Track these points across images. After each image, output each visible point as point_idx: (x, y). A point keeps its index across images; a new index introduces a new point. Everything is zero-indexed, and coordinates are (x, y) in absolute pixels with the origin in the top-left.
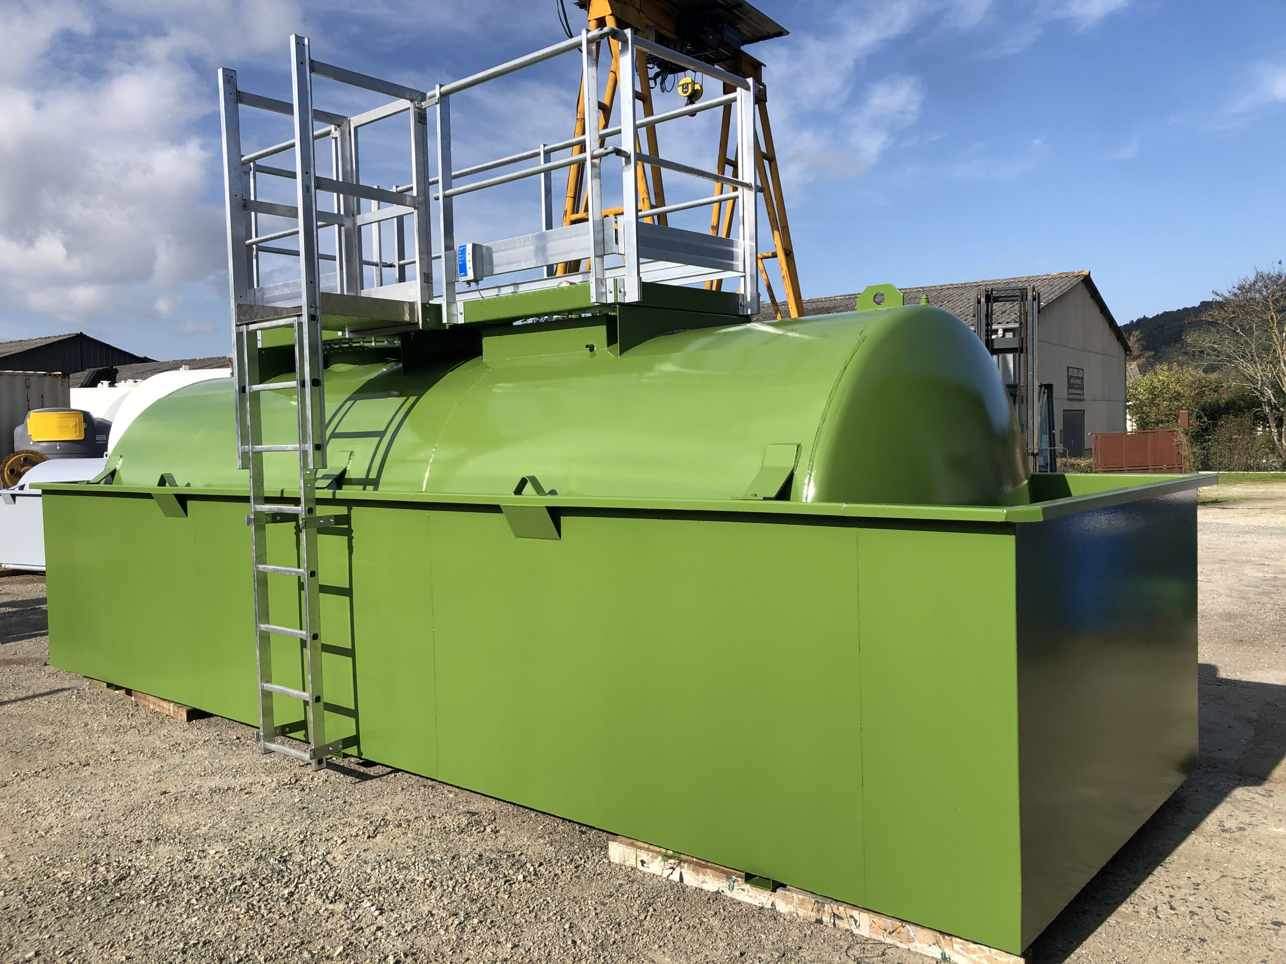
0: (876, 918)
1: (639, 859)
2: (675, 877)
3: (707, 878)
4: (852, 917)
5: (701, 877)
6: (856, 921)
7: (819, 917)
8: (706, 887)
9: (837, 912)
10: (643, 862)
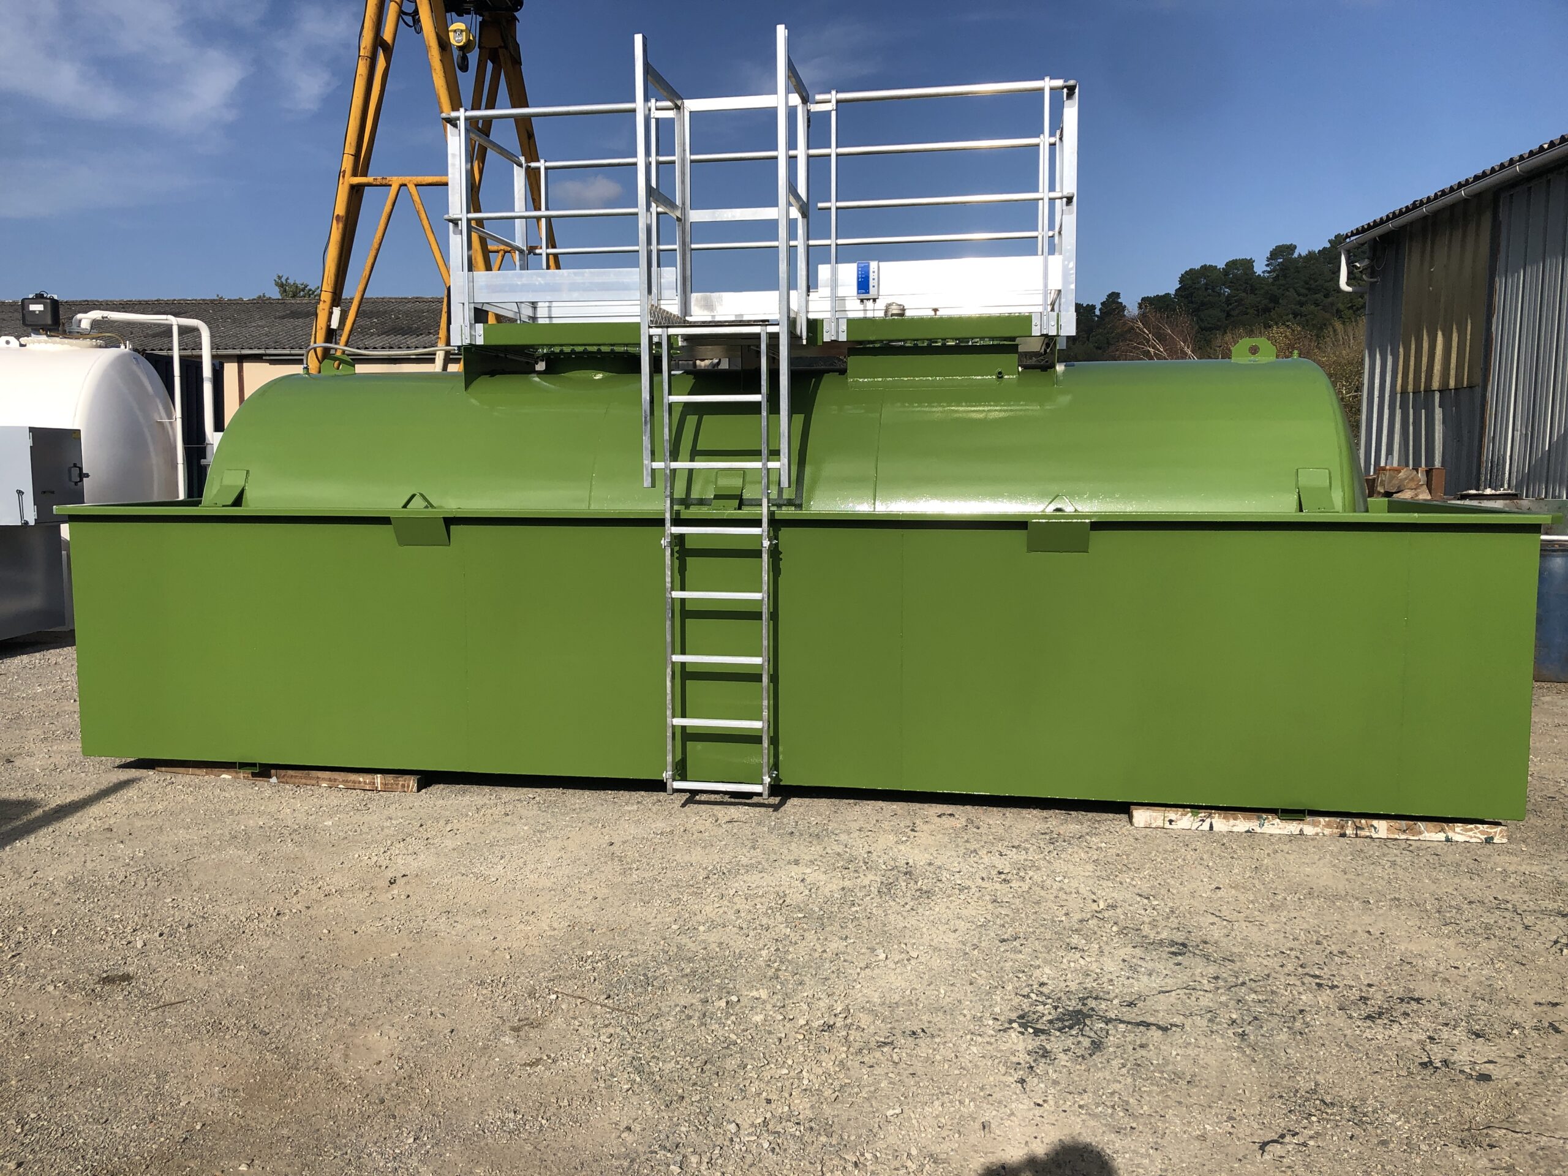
0: (1392, 823)
1: (1167, 819)
2: (1206, 826)
3: (1238, 822)
4: (1372, 826)
5: (1232, 822)
6: (1375, 828)
7: (1342, 832)
8: (1235, 829)
9: (1358, 825)
10: (1171, 821)
